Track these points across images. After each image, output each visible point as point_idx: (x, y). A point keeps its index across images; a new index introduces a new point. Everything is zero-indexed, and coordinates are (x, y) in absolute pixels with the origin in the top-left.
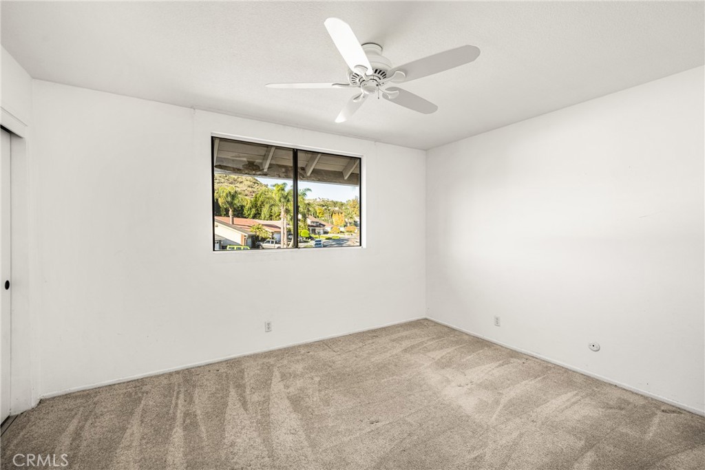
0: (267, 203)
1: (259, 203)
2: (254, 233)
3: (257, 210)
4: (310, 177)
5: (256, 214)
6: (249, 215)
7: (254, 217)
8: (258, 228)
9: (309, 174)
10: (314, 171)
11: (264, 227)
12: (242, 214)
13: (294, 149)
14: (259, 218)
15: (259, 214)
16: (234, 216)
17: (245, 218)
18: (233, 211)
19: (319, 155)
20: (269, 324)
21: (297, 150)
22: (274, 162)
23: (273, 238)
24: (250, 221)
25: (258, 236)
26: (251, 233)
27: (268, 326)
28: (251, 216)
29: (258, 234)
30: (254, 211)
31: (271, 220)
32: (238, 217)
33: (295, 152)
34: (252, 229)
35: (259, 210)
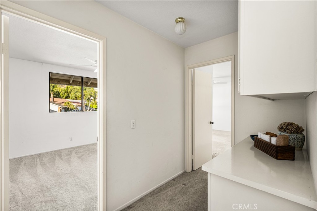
0: (74, 91)
1: (69, 91)
2: (66, 106)
3: (68, 94)
4: (90, 85)
5: (67, 96)
6: (63, 96)
7: (66, 98)
8: (68, 104)
9: (89, 84)
10: (91, 83)
11: (72, 103)
12: (59, 96)
13: (82, 77)
14: (69, 98)
15: (69, 96)
16: (54, 97)
17: (61, 98)
18: (54, 95)
19: (92, 79)
20: (71, 138)
21: (83, 77)
22: (75, 80)
23: (77, 109)
24: (63, 100)
25: (68, 108)
26: (65, 106)
27: (71, 139)
28: (65, 97)
29: (68, 106)
30: (66, 95)
31: (76, 99)
32: (56, 97)
33: (82, 78)
34: (65, 104)
35: (69, 94)
